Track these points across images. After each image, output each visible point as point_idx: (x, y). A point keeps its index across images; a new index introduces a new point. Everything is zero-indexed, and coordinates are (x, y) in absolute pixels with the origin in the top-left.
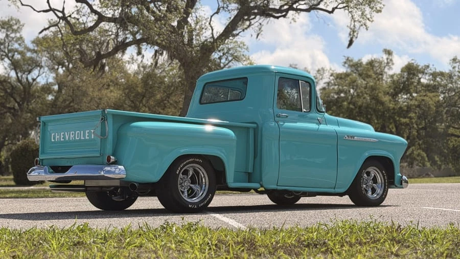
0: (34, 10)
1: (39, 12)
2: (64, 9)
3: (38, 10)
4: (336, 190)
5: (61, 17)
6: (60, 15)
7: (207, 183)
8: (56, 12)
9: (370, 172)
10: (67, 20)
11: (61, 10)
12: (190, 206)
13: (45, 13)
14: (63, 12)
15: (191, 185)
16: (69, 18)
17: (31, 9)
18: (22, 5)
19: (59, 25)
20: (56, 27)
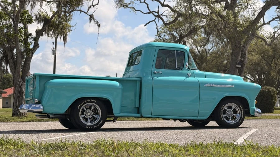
0: (143, 13)
2: (158, 11)
3: (145, 13)
5: (157, 15)
6: (156, 14)
7: (101, 114)
8: (154, 13)
9: (231, 106)
10: (160, 17)
11: (157, 11)
12: (87, 127)
13: (149, 14)
14: (158, 13)
15: (93, 115)
16: (161, 16)
17: (141, 12)
18: (136, 10)
19: (155, 20)
20: (154, 22)
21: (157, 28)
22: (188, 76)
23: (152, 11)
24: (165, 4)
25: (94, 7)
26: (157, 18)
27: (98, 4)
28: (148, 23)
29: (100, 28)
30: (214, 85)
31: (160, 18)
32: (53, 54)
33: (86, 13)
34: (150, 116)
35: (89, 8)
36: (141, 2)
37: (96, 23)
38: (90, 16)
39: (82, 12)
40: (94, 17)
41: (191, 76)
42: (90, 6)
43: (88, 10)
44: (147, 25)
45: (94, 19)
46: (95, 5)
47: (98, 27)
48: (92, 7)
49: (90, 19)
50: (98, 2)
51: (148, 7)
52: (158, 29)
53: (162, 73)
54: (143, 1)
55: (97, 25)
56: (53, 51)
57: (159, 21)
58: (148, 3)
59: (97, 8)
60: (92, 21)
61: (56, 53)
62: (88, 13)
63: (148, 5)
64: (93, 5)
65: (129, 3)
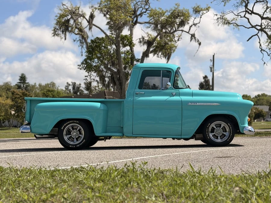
0: (246, 27)
1: (248, 28)
2: (261, 24)
4: (182, 136)
5: (260, 29)
6: (259, 28)
7: (84, 134)
8: (257, 27)
9: (220, 124)
12: (71, 146)
14: (261, 26)
16: (265, 30)
17: (244, 27)
18: (238, 26)
19: (258, 34)
20: (257, 36)
21: (259, 42)
22: (172, 95)
23: (254, 25)
24: (265, 16)
25: (195, 26)
26: (260, 31)
27: (199, 23)
28: (250, 38)
29: (200, 46)
30: (198, 104)
31: (264, 32)
32: (211, 71)
33: (188, 33)
34: (132, 135)
35: (190, 27)
36: (241, 17)
37: (197, 41)
38: (192, 35)
39: (183, 32)
40: (196, 36)
41: (176, 95)
42: (191, 25)
43: (190, 29)
44: (250, 39)
45: (195, 38)
46: (196, 24)
47: (199, 45)
48: (193, 26)
49: (191, 37)
50: (200, 20)
51: (249, 22)
52: (261, 43)
53: (144, 94)
54: (243, 16)
55: (198, 43)
56: (211, 68)
57: (263, 34)
58: (248, 18)
59: (199, 27)
60: (193, 39)
61: (214, 70)
62: (189, 33)
63: (248, 19)
64: (194, 24)
65: (232, 19)
